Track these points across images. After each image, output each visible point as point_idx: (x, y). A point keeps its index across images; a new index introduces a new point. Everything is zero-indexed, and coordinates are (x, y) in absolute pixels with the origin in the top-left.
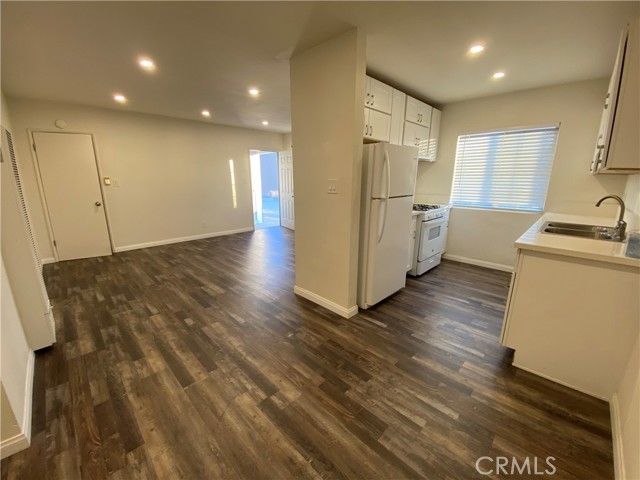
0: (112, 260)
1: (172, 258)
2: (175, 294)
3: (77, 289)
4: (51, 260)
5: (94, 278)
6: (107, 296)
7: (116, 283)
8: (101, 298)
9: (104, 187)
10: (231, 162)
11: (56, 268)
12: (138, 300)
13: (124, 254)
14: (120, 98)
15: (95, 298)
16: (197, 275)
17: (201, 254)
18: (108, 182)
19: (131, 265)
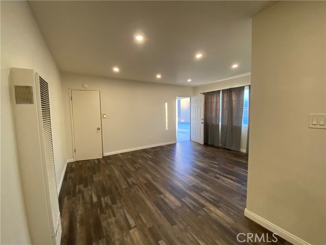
0: (103, 162)
1: (136, 163)
2: (143, 201)
3: (82, 187)
4: (72, 160)
5: (92, 177)
6: (99, 198)
7: (104, 183)
8: (95, 199)
9: (102, 119)
10: (166, 104)
11: (74, 166)
12: (119, 205)
13: (108, 157)
14: (116, 70)
15: (91, 198)
16: (154, 180)
17: (151, 160)
18: (105, 116)
19: (113, 167)
